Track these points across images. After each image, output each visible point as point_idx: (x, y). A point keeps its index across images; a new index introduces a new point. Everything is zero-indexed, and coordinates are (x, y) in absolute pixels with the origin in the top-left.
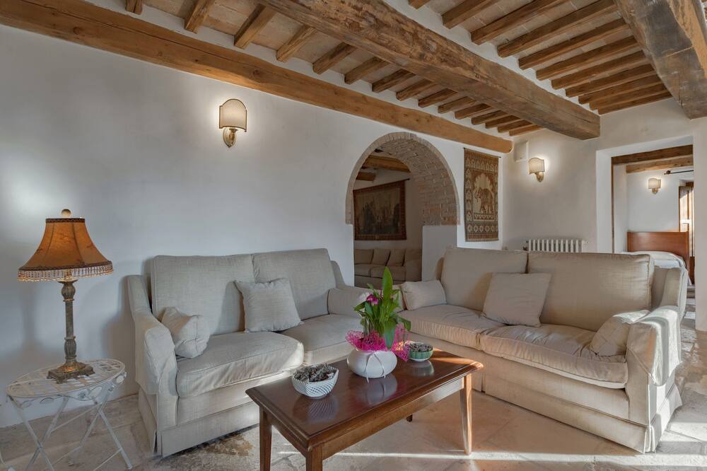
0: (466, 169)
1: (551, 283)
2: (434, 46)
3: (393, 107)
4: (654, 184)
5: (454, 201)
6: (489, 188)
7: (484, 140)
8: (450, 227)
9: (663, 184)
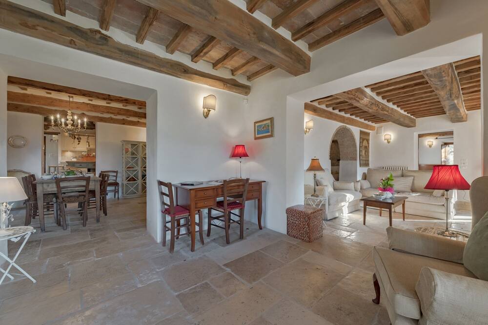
0: (360, 138)
1: (414, 180)
2: (381, 107)
3: (344, 117)
4: (430, 143)
5: (356, 151)
6: (367, 145)
7: (367, 127)
8: (354, 162)
9: (434, 143)
